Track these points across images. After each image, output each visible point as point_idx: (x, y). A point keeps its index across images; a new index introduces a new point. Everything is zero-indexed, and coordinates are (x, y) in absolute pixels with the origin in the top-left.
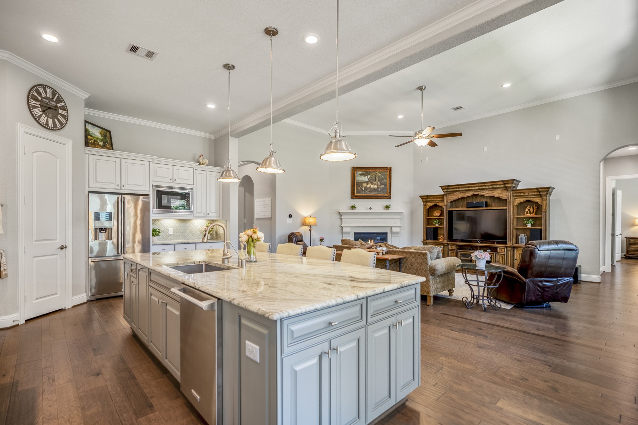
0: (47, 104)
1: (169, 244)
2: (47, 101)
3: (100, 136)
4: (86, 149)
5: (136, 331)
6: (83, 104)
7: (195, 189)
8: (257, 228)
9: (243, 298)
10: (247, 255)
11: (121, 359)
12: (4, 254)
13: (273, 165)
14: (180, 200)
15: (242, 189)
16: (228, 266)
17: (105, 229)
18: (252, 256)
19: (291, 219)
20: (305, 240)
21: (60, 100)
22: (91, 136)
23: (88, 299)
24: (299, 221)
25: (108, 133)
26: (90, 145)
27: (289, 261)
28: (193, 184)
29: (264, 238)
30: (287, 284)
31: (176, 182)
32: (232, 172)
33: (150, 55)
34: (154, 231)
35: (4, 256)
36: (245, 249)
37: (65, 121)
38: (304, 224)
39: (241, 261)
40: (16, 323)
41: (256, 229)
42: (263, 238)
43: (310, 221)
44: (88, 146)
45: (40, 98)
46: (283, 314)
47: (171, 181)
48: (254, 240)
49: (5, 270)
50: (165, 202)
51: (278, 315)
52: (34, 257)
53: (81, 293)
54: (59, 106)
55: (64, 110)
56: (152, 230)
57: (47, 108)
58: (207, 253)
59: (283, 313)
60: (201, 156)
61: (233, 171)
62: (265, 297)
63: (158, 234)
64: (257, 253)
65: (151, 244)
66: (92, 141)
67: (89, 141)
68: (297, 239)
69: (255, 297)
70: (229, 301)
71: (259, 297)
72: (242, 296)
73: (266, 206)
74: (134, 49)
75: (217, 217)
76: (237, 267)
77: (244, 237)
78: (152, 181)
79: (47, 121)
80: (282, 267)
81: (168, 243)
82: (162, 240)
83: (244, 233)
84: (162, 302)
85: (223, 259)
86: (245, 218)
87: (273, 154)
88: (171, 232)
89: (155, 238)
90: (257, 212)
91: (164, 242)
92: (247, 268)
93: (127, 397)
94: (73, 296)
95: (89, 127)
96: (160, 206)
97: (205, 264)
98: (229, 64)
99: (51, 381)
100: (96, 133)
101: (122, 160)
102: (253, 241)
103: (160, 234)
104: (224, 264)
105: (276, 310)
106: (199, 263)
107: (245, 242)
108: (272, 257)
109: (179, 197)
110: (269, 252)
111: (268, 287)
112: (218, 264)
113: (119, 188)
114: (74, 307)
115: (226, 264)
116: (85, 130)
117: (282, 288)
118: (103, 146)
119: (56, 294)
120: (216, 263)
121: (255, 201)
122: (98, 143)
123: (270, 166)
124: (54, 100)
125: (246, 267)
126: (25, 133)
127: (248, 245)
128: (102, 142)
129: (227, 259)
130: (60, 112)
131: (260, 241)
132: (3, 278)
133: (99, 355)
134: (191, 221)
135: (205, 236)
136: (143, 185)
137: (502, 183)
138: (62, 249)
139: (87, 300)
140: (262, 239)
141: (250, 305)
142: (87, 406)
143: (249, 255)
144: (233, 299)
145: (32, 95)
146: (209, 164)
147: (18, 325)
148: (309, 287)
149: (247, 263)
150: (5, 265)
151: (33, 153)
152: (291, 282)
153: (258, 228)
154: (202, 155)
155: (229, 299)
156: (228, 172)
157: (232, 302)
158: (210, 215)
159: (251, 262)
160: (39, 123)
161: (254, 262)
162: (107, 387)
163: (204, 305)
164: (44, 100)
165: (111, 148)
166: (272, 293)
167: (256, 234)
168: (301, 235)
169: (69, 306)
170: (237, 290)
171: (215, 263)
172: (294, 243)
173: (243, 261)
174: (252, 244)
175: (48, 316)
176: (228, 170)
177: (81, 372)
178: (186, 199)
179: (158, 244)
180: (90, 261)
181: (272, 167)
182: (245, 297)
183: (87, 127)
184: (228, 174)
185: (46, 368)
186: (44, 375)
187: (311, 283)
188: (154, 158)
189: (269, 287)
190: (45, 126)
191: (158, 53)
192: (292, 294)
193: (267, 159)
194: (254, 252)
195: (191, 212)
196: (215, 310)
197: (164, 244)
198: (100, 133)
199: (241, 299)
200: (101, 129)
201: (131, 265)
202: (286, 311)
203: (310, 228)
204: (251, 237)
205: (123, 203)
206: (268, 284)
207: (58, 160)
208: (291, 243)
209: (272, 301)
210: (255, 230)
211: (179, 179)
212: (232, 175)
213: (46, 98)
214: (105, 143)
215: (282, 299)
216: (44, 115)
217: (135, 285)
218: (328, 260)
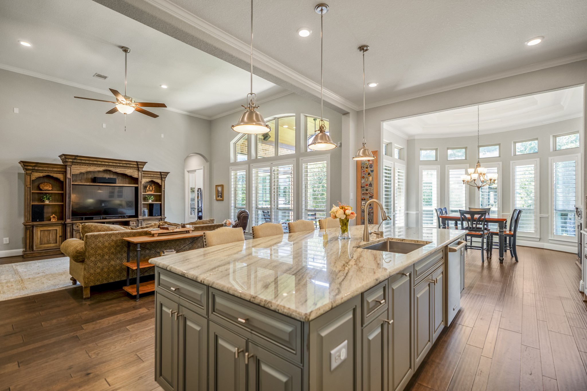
137: (136, 163)
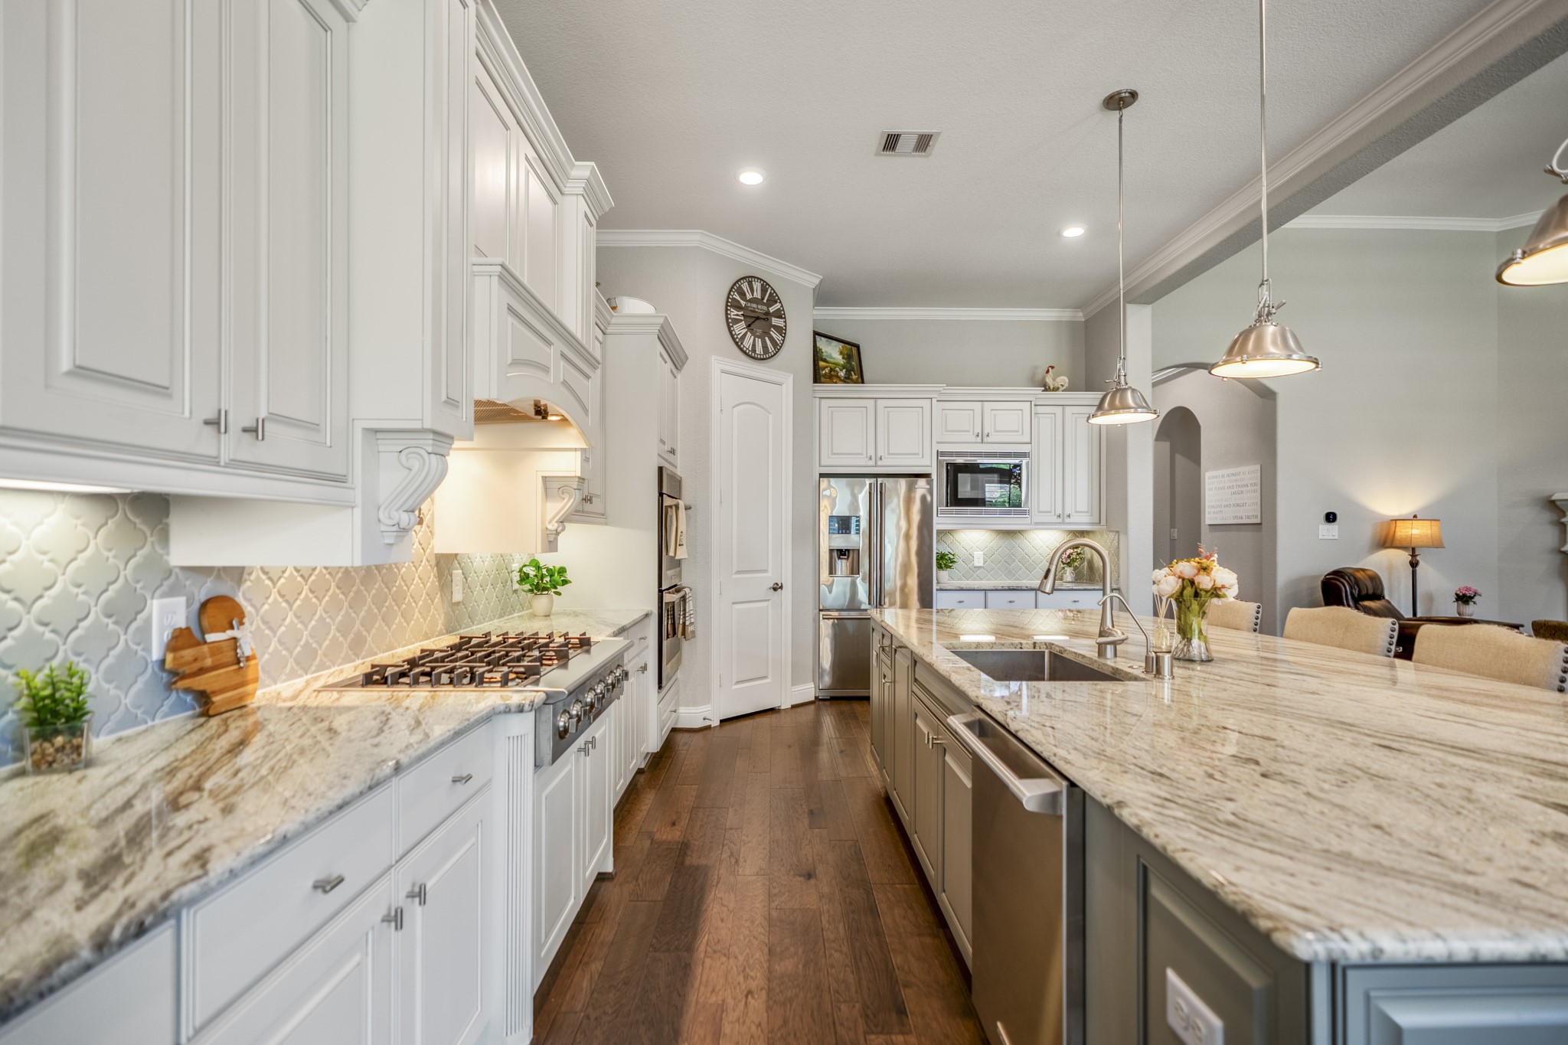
0: (754, 312)
1: (974, 590)
2: (754, 306)
3: (839, 359)
4: (816, 388)
5: (889, 793)
6: (810, 300)
7: (1034, 455)
8: (1211, 556)
9: (1156, 805)
10: (1177, 640)
11: (855, 852)
12: (690, 595)
13: (1272, 350)
14: (999, 485)
15: (1166, 446)
16: (1113, 668)
17: (847, 553)
18: (1195, 642)
19: (1333, 528)
20: (1391, 595)
21: (774, 299)
22: (825, 361)
23: (817, 695)
24: (1367, 534)
25: (854, 350)
26: (823, 379)
27: (1340, 672)
28: (1029, 441)
29: (1239, 588)
30: (1344, 776)
31: (989, 439)
32: (1129, 394)
33: (924, 142)
34: (942, 557)
35: (690, 598)
36: (1169, 615)
37: (780, 338)
38: (1386, 541)
39: (1157, 658)
40: (707, 723)
41: (1207, 558)
42: (1236, 587)
43: (1417, 531)
44: (821, 382)
45: (743, 303)
46: (1344, 945)
47: (979, 439)
48: (1203, 593)
49: (691, 623)
50: (965, 490)
51: (1318, 940)
52: (733, 603)
53: (805, 682)
54: (771, 311)
55: (780, 317)
56: (938, 556)
57: (754, 319)
58: (1066, 618)
59: (1346, 939)
60: (1050, 369)
61: (1133, 390)
62: (1245, 820)
63: (950, 565)
64: (1212, 632)
65: (935, 586)
66: (827, 370)
67: (821, 373)
68: (1360, 591)
69: (1205, 817)
70: (1105, 806)
71: (1221, 817)
72: (1153, 795)
73: (1242, 489)
74: (891, 142)
75: (1092, 524)
76: (1143, 676)
77: (1168, 582)
78: (938, 443)
79: (754, 345)
80: (1313, 693)
81: (972, 587)
82: (959, 579)
83: (1166, 570)
84: (935, 742)
85: (1099, 644)
86: (1173, 525)
87: (1269, 314)
88: (978, 562)
89: (944, 575)
90: (1213, 507)
91: (964, 583)
92: (1178, 681)
93: (855, 958)
94: (792, 685)
95: (822, 343)
96: (955, 500)
97: (1050, 652)
98: (1119, 93)
99: (733, 861)
100: (833, 352)
101: (879, 401)
102: (1196, 595)
103: (954, 565)
104: (1102, 661)
105: (1304, 909)
106: (1034, 648)
107: (1171, 596)
108: (1266, 649)
109: (996, 477)
110: (1255, 630)
111: (1257, 777)
112: (1084, 657)
113: (872, 463)
114: (794, 707)
115: (1110, 661)
116: (814, 352)
117: (1322, 790)
118: (845, 378)
119: (766, 677)
120: (1080, 654)
121: (1207, 477)
122: (838, 373)
123: (1260, 352)
124: (765, 301)
125: (1173, 678)
126: (723, 372)
127: (1179, 608)
128: (844, 370)
129: (1112, 646)
130: (773, 323)
131: (1225, 596)
132: (689, 640)
133: (817, 828)
134: (1026, 535)
135: (1046, 577)
136: (917, 454)
138: (775, 589)
139: (816, 698)
140: (1232, 592)
141: (1184, 850)
142: (778, 949)
143: (1183, 639)
144: (1120, 804)
145: (734, 299)
146: (1072, 388)
147: (708, 728)
148: (1465, 812)
149: (1176, 663)
150: (692, 616)
151: (733, 407)
152: (1360, 769)
153: (1215, 557)
154: (1052, 367)
155: (1104, 796)
156: (1118, 396)
157: (1116, 811)
158: (1071, 520)
159: (1191, 661)
160: (741, 350)
161: (1202, 661)
162: (820, 915)
163: (1030, 792)
164: (749, 305)
165: (860, 380)
166: (1280, 809)
167: (1208, 574)
168: (1375, 579)
169: (786, 705)
170: (1136, 765)
171: (1076, 653)
172: (1349, 606)
173: (1163, 657)
174: (1195, 606)
175: (752, 718)
176: (1117, 390)
177: (782, 860)
178: (1013, 481)
179: (950, 588)
180: (821, 616)
181: (1267, 356)
182: (1163, 806)
183: (818, 344)
184: (1117, 402)
185: (731, 829)
186: (727, 845)
187: (1470, 791)
188: (941, 389)
189: (1264, 775)
190: (751, 355)
191: (940, 133)
192: (1377, 832)
193: (1245, 335)
194: (1200, 632)
195: (1024, 512)
196: (1061, 817)
197: (962, 590)
198: (841, 353)
199: (1147, 809)
200: (842, 344)
201: (883, 636)
202: (1362, 935)
203: (1413, 555)
204: (1192, 582)
205: (879, 496)
206: (1257, 763)
207: (770, 416)
208: (1335, 608)
209: (1281, 854)
210: (1204, 561)
211: (996, 431)
212: (1131, 402)
213: (753, 300)
214: (848, 372)
215: (1327, 851)
216: (749, 333)
217: (888, 684)
218: (1531, 685)
